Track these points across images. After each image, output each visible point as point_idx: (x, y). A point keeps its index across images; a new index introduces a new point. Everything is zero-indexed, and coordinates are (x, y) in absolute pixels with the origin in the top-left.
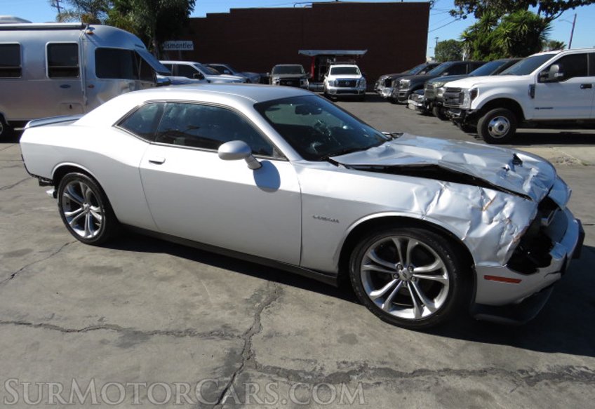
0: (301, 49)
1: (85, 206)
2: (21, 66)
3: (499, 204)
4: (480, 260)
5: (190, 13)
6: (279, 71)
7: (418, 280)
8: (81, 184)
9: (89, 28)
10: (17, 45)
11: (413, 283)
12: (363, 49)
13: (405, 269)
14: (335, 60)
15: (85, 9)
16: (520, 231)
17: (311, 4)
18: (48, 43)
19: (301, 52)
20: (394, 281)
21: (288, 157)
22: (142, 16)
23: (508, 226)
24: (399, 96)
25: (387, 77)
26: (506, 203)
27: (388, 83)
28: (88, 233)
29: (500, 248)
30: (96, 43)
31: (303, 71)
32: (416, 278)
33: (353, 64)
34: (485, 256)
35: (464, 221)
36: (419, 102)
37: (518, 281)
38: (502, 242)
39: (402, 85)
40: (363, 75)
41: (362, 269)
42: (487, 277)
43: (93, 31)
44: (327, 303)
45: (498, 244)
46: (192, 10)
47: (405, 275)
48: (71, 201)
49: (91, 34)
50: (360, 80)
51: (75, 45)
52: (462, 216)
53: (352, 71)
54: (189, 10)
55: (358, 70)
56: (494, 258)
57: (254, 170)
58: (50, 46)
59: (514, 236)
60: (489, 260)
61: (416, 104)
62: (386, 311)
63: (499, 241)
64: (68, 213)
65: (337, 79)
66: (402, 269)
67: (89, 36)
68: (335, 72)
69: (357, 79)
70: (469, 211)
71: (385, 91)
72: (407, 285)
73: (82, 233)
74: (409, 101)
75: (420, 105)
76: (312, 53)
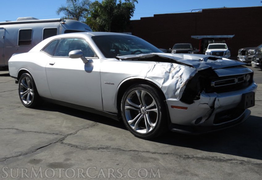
0: (193, 35)
1: (28, 89)
2: (31, 39)
3: (178, 69)
4: (168, 98)
5: (131, 18)
6: (177, 47)
7: (148, 112)
8: (27, 78)
9: (63, 21)
10: (31, 30)
11: (146, 115)
12: (233, 35)
13: (143, 108)
14: (214, 41)
15: (73, 16)
16: (185, 81)
17: (202, 10)
18: (44, 29)
19: (193, 37)
20: (139, 114)
21: (99, 57)
22: (104, 20)
23: (180, 80)
24: (248, 60)
25: (242, 49)
26: (180, 69)
27: (243, 53)
28: (28, 102)
29: (176, 91)
30: (65, 27)
31: (191, 47)
32: (147, 112)
33: (224, 43)
34: (170, 96)
35: (161, 78)
36: (257, 62)
37: (186, 108)
38: (177, 87)
39: (249, 53)
40: (229, 49)
41: (125, 108)
42: (173, 107)
43: (65, 22)
44: (115, 130)
45: (175, 89)
46: (132, 16)
47: (143, 111)
48: (24, 87)
49: (64, 24)
50: (226, 51)
51: (56, 29)
52: (161, 76)
53: (223, 47)
54: (130, 16)
55: (226, 46)
56: (174, 97)
57: (85, 63)
58: (45, 30)
59: (182, 84)
60: (172, 97)
61: (255, 63)
62: (135, 130)
63: (176, 87)
64: (21, 93)
65: (212, 51)
66: (142, 108)
67: (63, 25)
68: (211, 47)
69: (225, 51)
70: (164, 74)
71: (242, 58)
72: (144, 116)
73: (25, 102)
74: (252, 62)
75: (258, 64)
76: (200, 37)
